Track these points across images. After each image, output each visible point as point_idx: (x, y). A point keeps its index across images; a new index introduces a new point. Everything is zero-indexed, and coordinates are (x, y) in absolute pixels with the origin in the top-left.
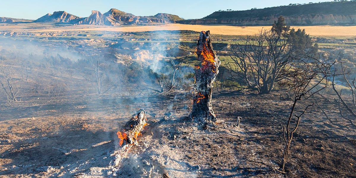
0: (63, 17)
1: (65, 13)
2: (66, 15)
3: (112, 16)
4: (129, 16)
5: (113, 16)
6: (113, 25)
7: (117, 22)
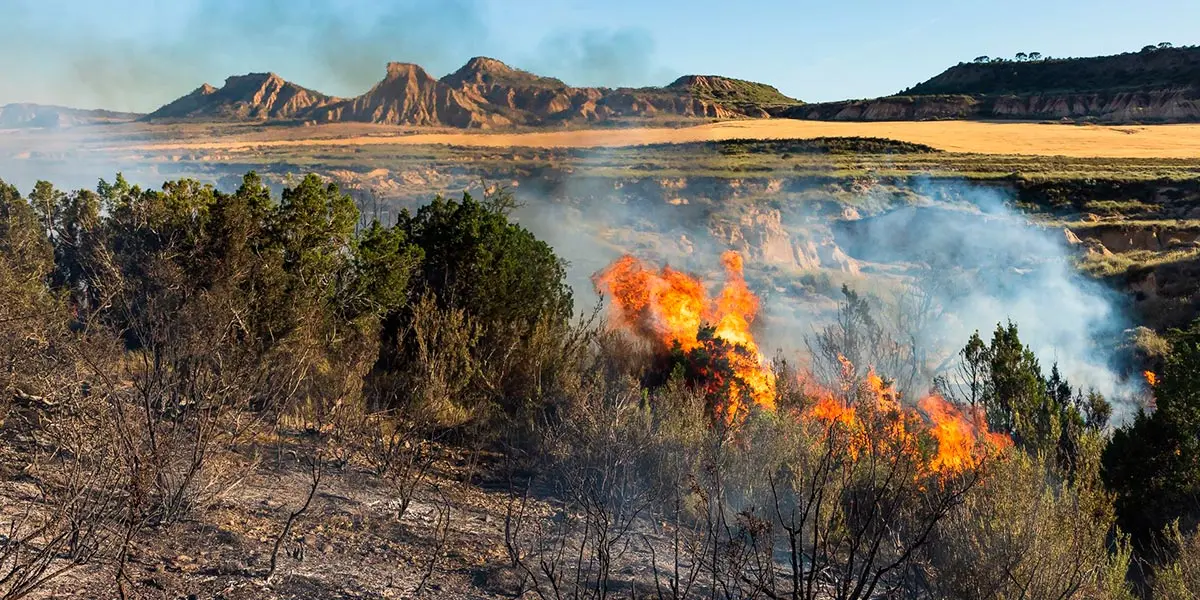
0: (264, 100)
1: (273, 80)
2: (278, 90)
3: (475, 86)
4: (551, 88)
5: (480, 88)
6: (478, 125)
7: (496, 111)
